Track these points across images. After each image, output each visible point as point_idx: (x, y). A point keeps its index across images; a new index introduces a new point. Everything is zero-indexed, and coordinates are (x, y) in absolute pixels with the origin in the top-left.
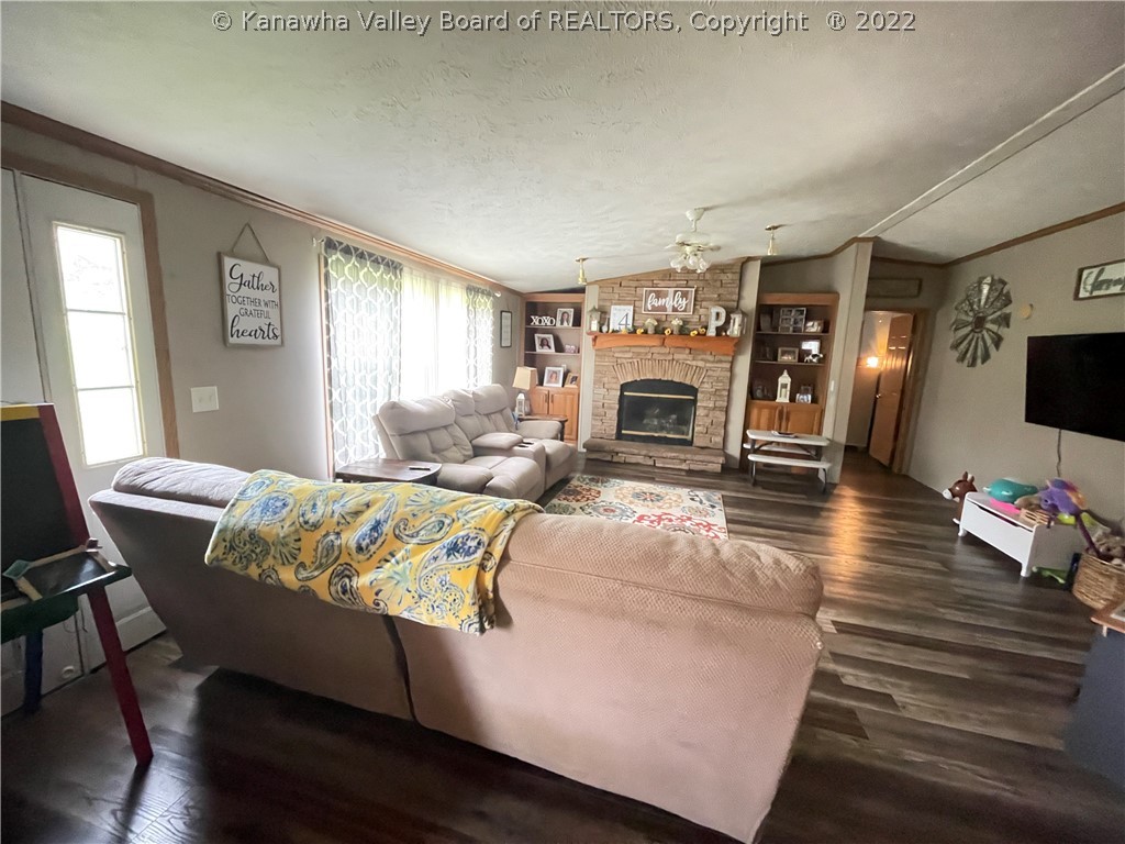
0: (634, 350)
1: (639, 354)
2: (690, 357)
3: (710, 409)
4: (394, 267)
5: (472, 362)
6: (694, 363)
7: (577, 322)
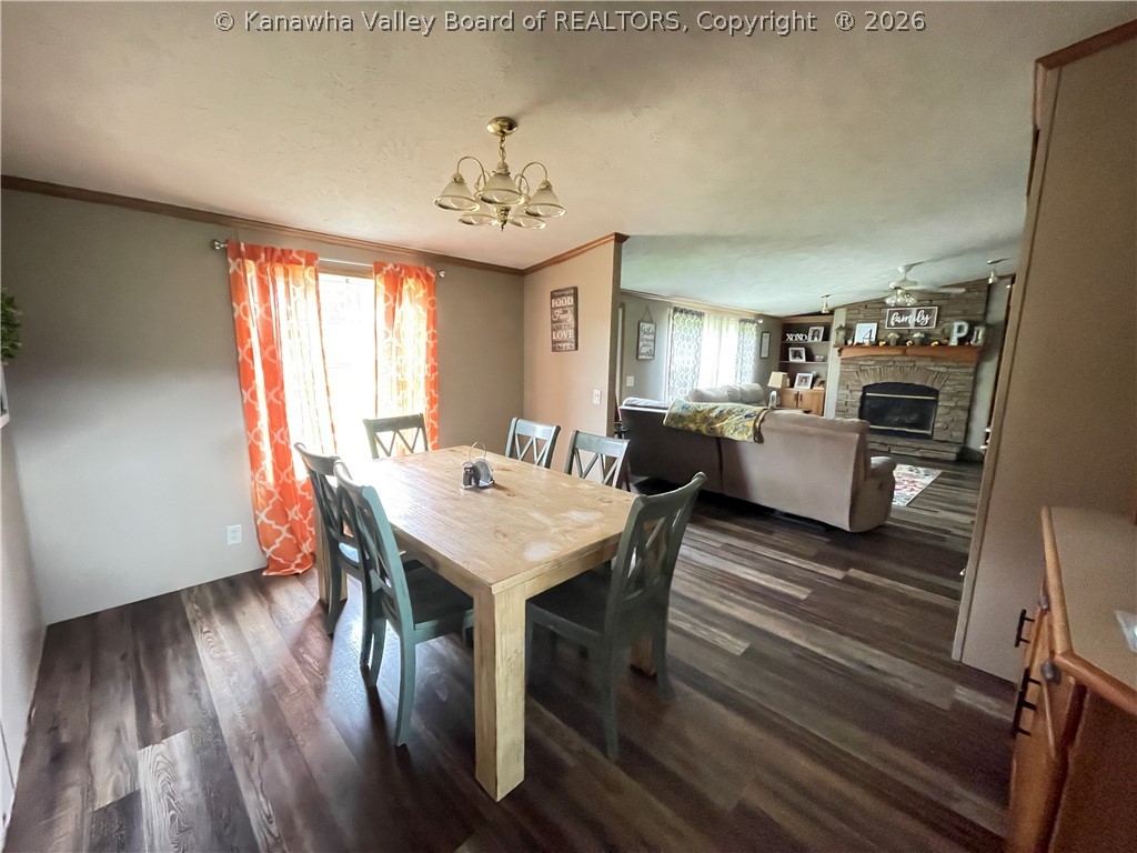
0: (877, 359)
1: (881, 362)
2: (932, 364)
3: (951, 408)
4: (700, 315)
5: (739, 368)
6: (936, 369)
7: (826, 337)
